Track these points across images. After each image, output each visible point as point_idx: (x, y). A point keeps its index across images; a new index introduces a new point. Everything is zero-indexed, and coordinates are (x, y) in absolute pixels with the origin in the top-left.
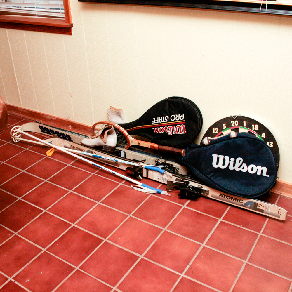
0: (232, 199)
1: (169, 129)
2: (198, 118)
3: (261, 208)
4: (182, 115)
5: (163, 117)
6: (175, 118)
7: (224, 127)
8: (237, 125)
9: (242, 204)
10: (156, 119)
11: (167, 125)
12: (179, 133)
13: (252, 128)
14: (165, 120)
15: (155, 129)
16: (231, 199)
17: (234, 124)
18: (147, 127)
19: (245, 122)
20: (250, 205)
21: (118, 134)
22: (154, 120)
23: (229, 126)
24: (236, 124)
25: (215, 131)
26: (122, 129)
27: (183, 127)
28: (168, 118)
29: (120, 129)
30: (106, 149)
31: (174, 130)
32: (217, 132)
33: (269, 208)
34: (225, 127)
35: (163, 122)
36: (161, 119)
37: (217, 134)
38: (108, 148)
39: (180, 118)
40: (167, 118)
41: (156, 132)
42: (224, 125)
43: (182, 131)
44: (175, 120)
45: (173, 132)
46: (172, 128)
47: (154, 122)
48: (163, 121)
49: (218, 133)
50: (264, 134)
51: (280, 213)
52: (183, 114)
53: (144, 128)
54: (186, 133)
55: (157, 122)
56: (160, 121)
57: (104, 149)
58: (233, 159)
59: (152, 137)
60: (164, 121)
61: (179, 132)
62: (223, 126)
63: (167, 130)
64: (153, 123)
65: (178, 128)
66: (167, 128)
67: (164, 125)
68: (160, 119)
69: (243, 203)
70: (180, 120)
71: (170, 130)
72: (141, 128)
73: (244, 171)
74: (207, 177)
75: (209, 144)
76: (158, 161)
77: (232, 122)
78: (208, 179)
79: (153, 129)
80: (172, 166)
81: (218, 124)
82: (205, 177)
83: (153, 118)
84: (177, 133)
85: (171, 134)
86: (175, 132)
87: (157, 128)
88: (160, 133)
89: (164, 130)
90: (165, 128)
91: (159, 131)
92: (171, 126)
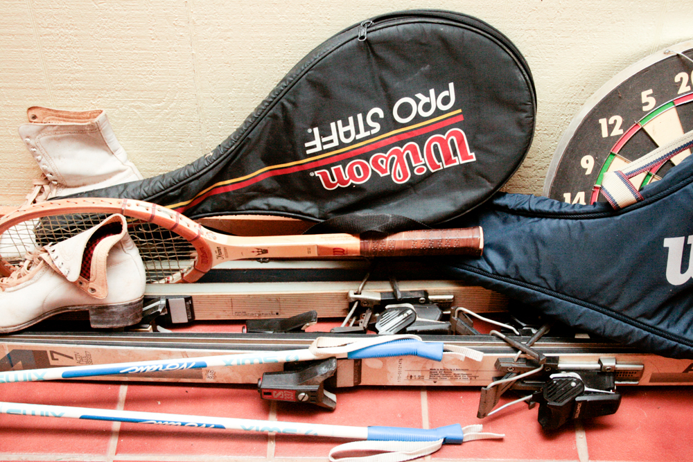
1: (393, 159)
4: (448, 89)
5: (360, 116)
6: (417, 109)
7: (647, 104)
10: (325, 132)
11: (382, 144)
12: (443, 165)
14: (367, 128)
15: (324, 175)
17: (689, 83)
18: (279, 173)
21: (141, 235)
22: (312, 137)
23: (666, 94)
25: (611, 128)
26: (166, 214)
27: (455, 135)
28: (381, 115)
29: (159, 218)
30: (108, 322)
31: (417, 160)
32: (617, 131)
34: (652, 101)
36: (351, 127)
37: (618, 136)
38: (122, 315)
39: (437, 103)
40: (375, 117)
42: (646, 95)
43: (455, 154)
44: (418, 118)
45: (412, 168)
46: (408, 151)
47: (314, 147)
49: (621, 132)
52: (451, 85)
53: (261, 178)
54: (474, 159)
55: (332, 141)
56: (347, 134)
57: (97, 322)
60: (368, 134)
61: (440, 160)
62: (644, 99)
63: (384, 167)
64: (308, 152)
65: (435, 146)
66: (383, 158)
67: (368, 149)
68: (342, 130)
70: (438, 112)
71: (400, 160)
72: (252, 183)
74: (645, 326)
75: (638, 200)
76: (363, 296)
77: (681, 79)
78: (652, 335)
79: (312, 174)
80: (430, 297)
81: (620, 97)
82: (637, 329)
83: (310, 131)
84: (433, 169)
85: (407, 177)
86: (425, 165)
87: (335, 169)
88: (352, 184)
89: (372, 170)
90: (373, 161)
91: (348, 177)
92: (402, 148)
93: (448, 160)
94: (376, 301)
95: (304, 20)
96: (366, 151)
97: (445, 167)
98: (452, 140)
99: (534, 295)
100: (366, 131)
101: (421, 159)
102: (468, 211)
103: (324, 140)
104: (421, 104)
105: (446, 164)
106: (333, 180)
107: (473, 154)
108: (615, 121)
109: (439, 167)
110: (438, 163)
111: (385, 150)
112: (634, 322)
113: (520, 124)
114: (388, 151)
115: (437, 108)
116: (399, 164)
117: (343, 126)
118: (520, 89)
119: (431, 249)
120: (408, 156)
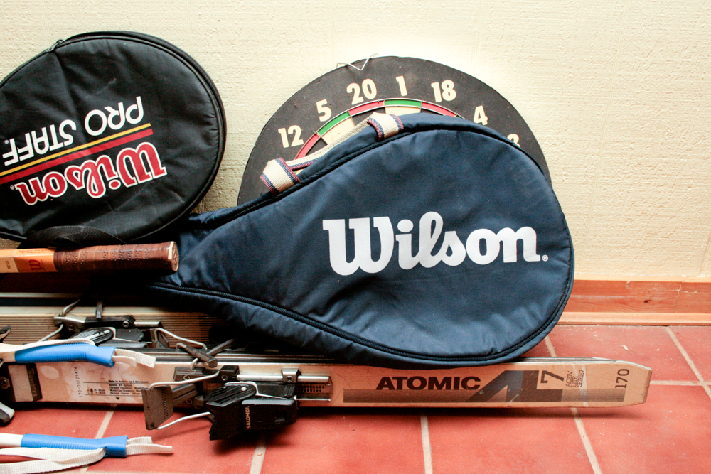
0: (431, 388)
1: (87, 172)
2: (207, 99)
3: (553, 384)
4: (135, 103)
5: (52, 127)
6: (107, 122)
7: (323, 114)
8: (371, 96)
9: (474, 392)
10: (21, 143)
11: (76, 156)
12: (137, 181)
13: (432, 97)
14: (60, 140)
15: (22, 187)
16: (427, 388)
17: (362, 94)
19: (400, 80)
20: (506, 388)
22: (8, 149)
23: (340, 104)
24: (370, 91)
25: (291, 138)
27: (146, 149)
28: (74, 127)
31: (111, 174)
32: (297, 142)
33: (581, 376)
34: (327, 113)
35: (52, 148)
36: (45, 138)
37: (299, 147)
39: (126, 116)
40: (67, 129)
41: (32, 200)
42: (321, 106)
43: (148, 170)
44: (109, 131)
45: (106, 182)
46: (102, 165)
47: (11, 158)
48: (51, 143)
49: (301, 142)
50: (480, 110)
51: (624, 383)
52: (139, 99)
54: (166, 173)
55: (27, 153)
56: (41, 146)
58: (406, 225)
59: (15, 222)
60: (61, 145)
61: (133, 175)
62: (320, 110)
63: (79, 180)
64: (7, 163)
65: (127, 159)
66: (78, 171)
67: (61, 161)
68: (37, 141)
69: (479, 388)
70: (128, 126)
71: (95, 173)
73: (455, 260)
74: (316, 323)
75: (295, 182)
76: (68, 318)
77: (353, 89)
78: (324, 333)
79: (12, 188)
80: (135, 323)
81: (295, 107)
82: (308, 327)
83: (7, 142)
84: (128, 184)
85: (103, 191)
86: (119, 179)
87: (33, 182)
88: (50, 197)
89: (68, 183)
90: (68, 173)
91: (45, 190)
92: (95, 160)
93: (142, 176)
94: (80, 323)
95: (11, 46)
96: (60, 163)
97: (140, 182)
98: (143, 154)
99: (214, 300)
100: (59, 142)
101: (115, 173)
102: (163, 227)
103: (21, 151)
104: (111, 117)
105: (141, 180)
106: (32, 194)
107: (164, 168)
108: (294, 131)
109: (133, 182)
110: (132, 178)
111: (78, 162)
112: (305, 319)
113: (207, 138)
114: (82, 163)
115: (126, 121)
116: (93, 178)
117: (38, 136)
118: (202, 102)
119: (121, 260)
120: (101, 168)
